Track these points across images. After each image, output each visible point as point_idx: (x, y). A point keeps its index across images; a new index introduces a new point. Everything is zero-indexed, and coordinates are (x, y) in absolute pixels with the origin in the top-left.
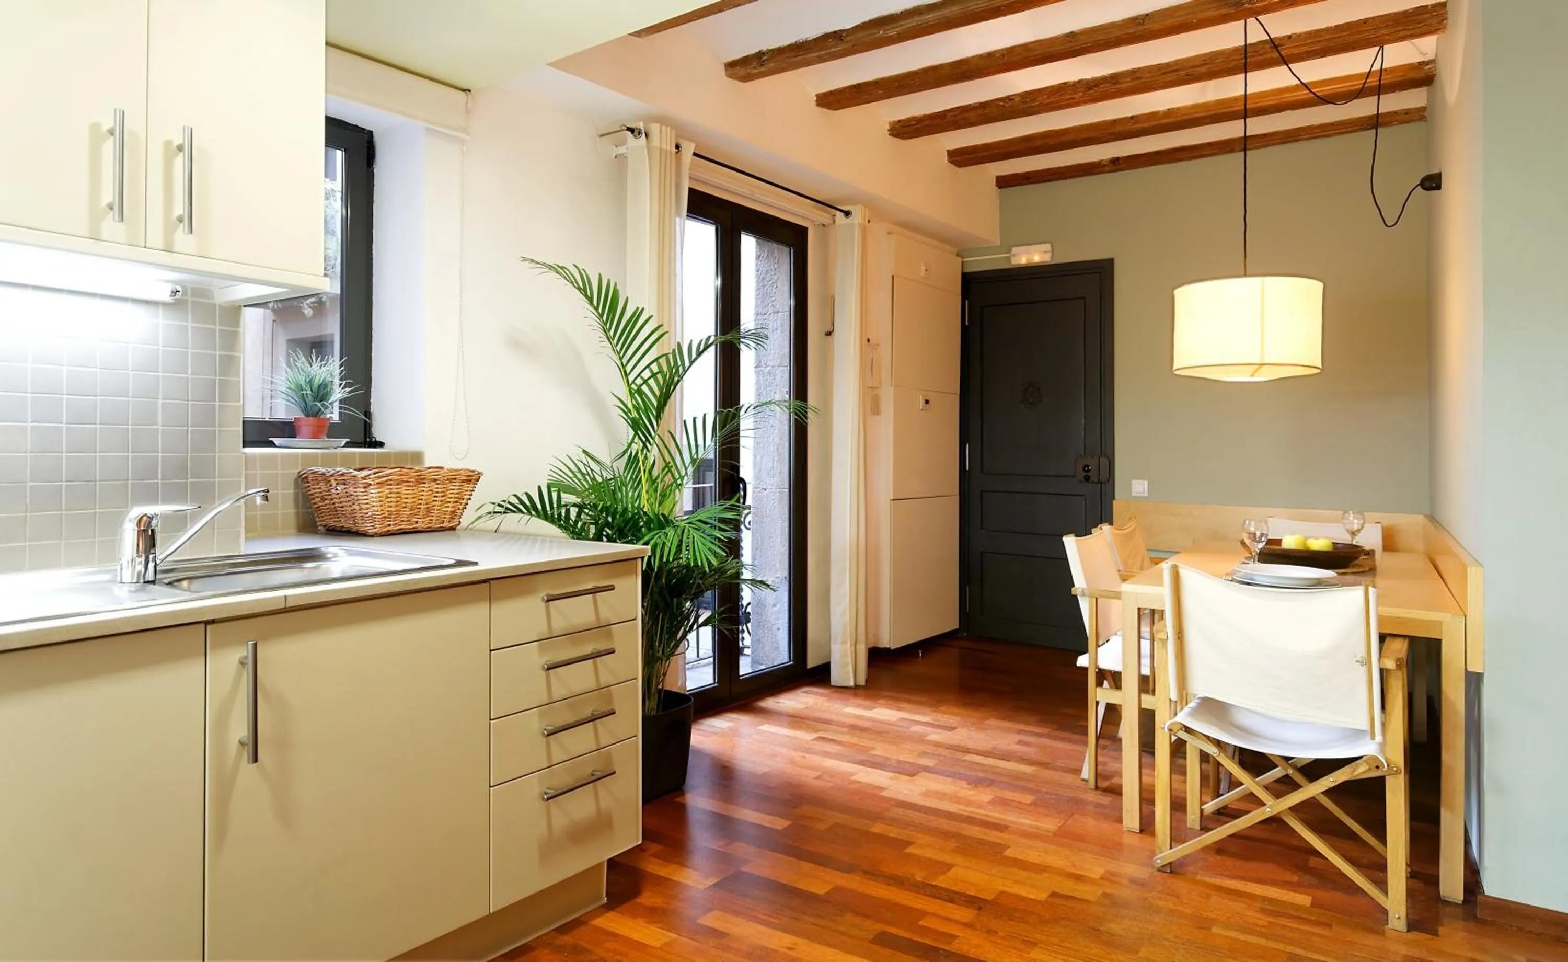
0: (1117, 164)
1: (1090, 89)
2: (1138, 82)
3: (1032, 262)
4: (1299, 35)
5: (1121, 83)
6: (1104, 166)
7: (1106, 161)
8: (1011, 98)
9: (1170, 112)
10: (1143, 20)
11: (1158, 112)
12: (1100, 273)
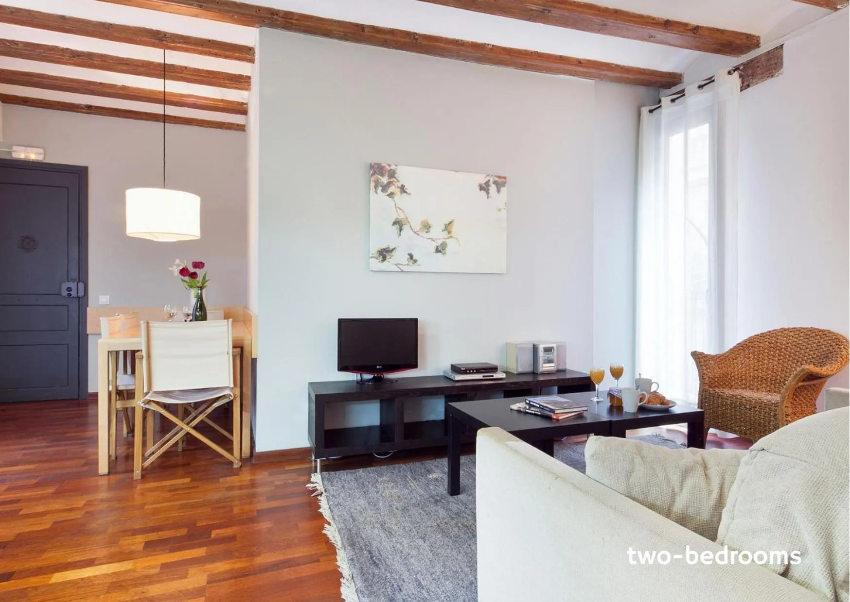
0: (90, 109)
1: (74, 57)
2: (104, 63)
3: (29, 158)
4: (190, 68)
5: (93, 60)
6: (82, 108)
7: (83, 105)
8: (16, 42)
9: (124, 88)
10: (109, 27)
11: (116, 85)
12: (79, 174)
